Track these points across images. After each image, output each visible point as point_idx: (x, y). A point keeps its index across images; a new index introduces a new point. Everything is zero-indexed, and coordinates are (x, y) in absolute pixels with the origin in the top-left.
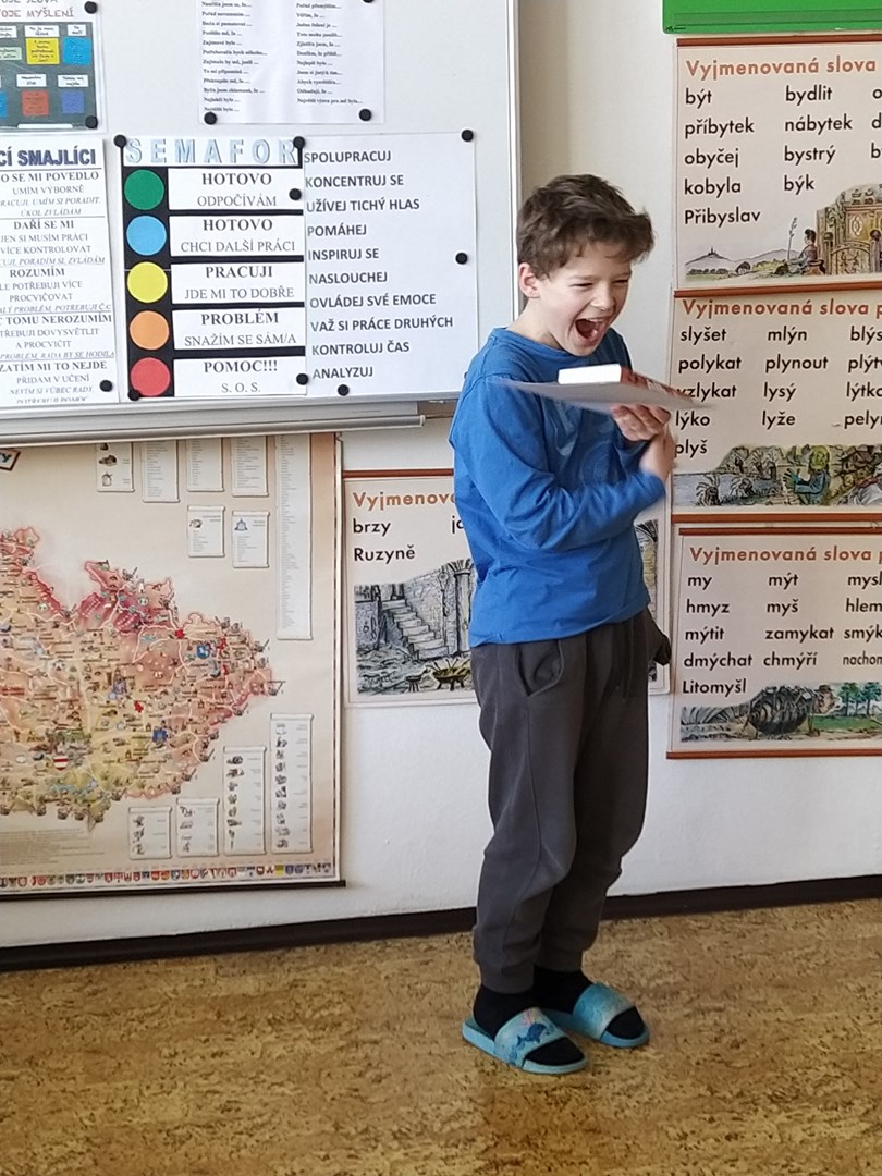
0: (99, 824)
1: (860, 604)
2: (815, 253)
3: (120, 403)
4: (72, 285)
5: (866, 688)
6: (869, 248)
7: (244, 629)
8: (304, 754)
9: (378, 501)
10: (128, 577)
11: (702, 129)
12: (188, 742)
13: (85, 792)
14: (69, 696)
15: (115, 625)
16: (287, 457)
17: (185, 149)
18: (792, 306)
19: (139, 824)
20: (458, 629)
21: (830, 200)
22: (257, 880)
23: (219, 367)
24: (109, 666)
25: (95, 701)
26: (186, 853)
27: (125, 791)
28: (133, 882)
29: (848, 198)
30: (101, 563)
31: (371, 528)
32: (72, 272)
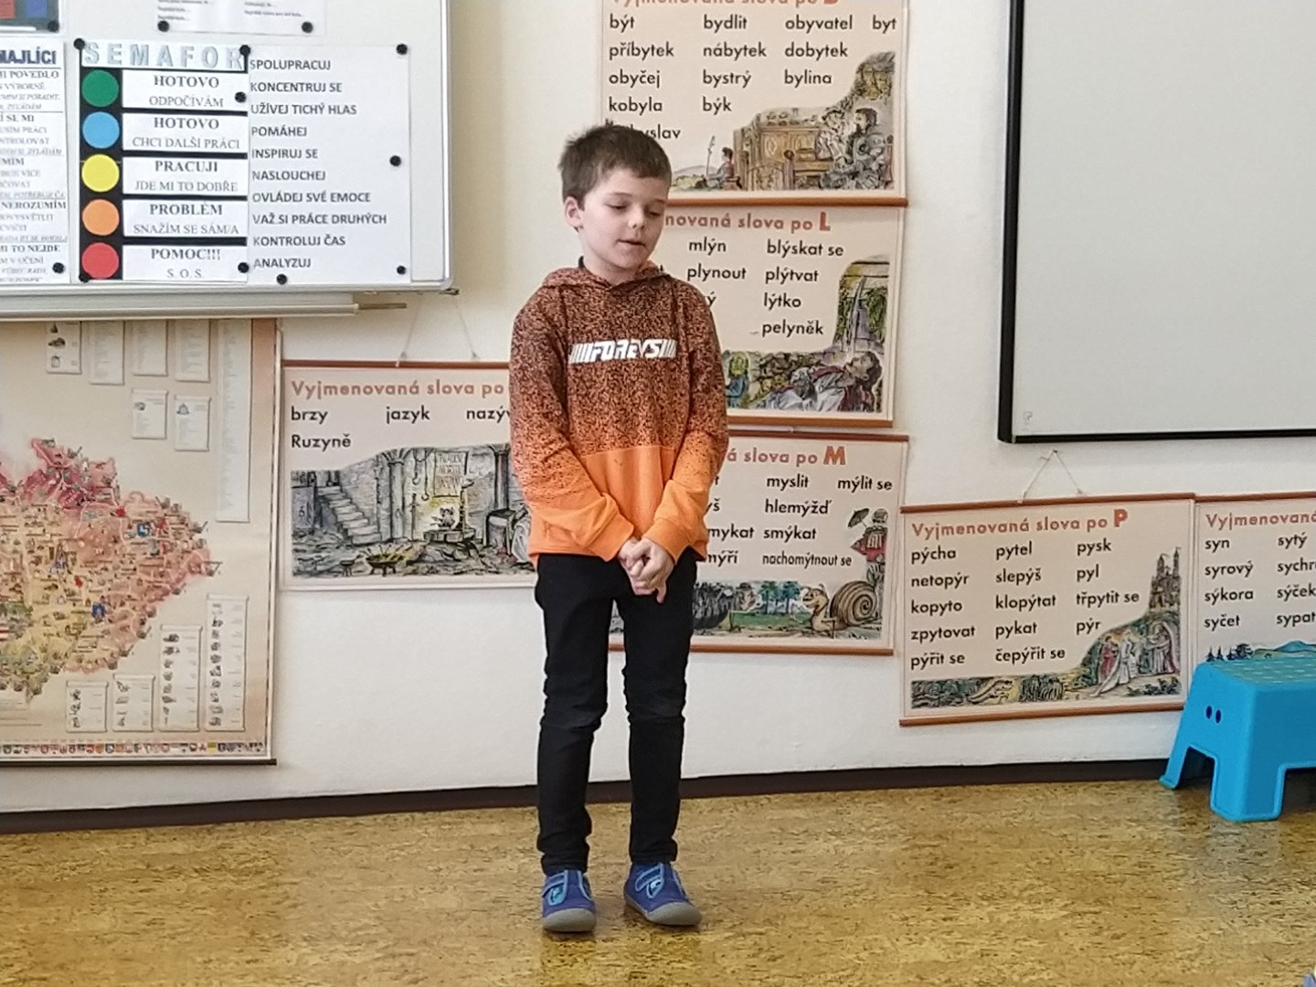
0: (38, 696)
1: (779, 504)
2: (731, 170)
3: (71, 284)
4: (30, 174)
5: (786, 587)
6: (783, 165)
7: (184, 509)
8: (238, 635)
9: (316, 390)
10: (72, 456)
11: (625, 52)
12: (125, 617)
13: (24, 664)
14: (12, 569)
15: (59, 500)
16: (230, 346)
17: (140, 54)
18: (712, 219)
19: (76, 697)
20: (391, 516)
21: (746, 121)
22: (189, 756)
23: (165, 254)
24: (51, 541)
25: (37, 575)
26: (121, 728)
27: (63, 664)
28: (68, 754)
29: (763, 119)
30: (47, 442)
31: (309, 416)
32: (30, 162)
